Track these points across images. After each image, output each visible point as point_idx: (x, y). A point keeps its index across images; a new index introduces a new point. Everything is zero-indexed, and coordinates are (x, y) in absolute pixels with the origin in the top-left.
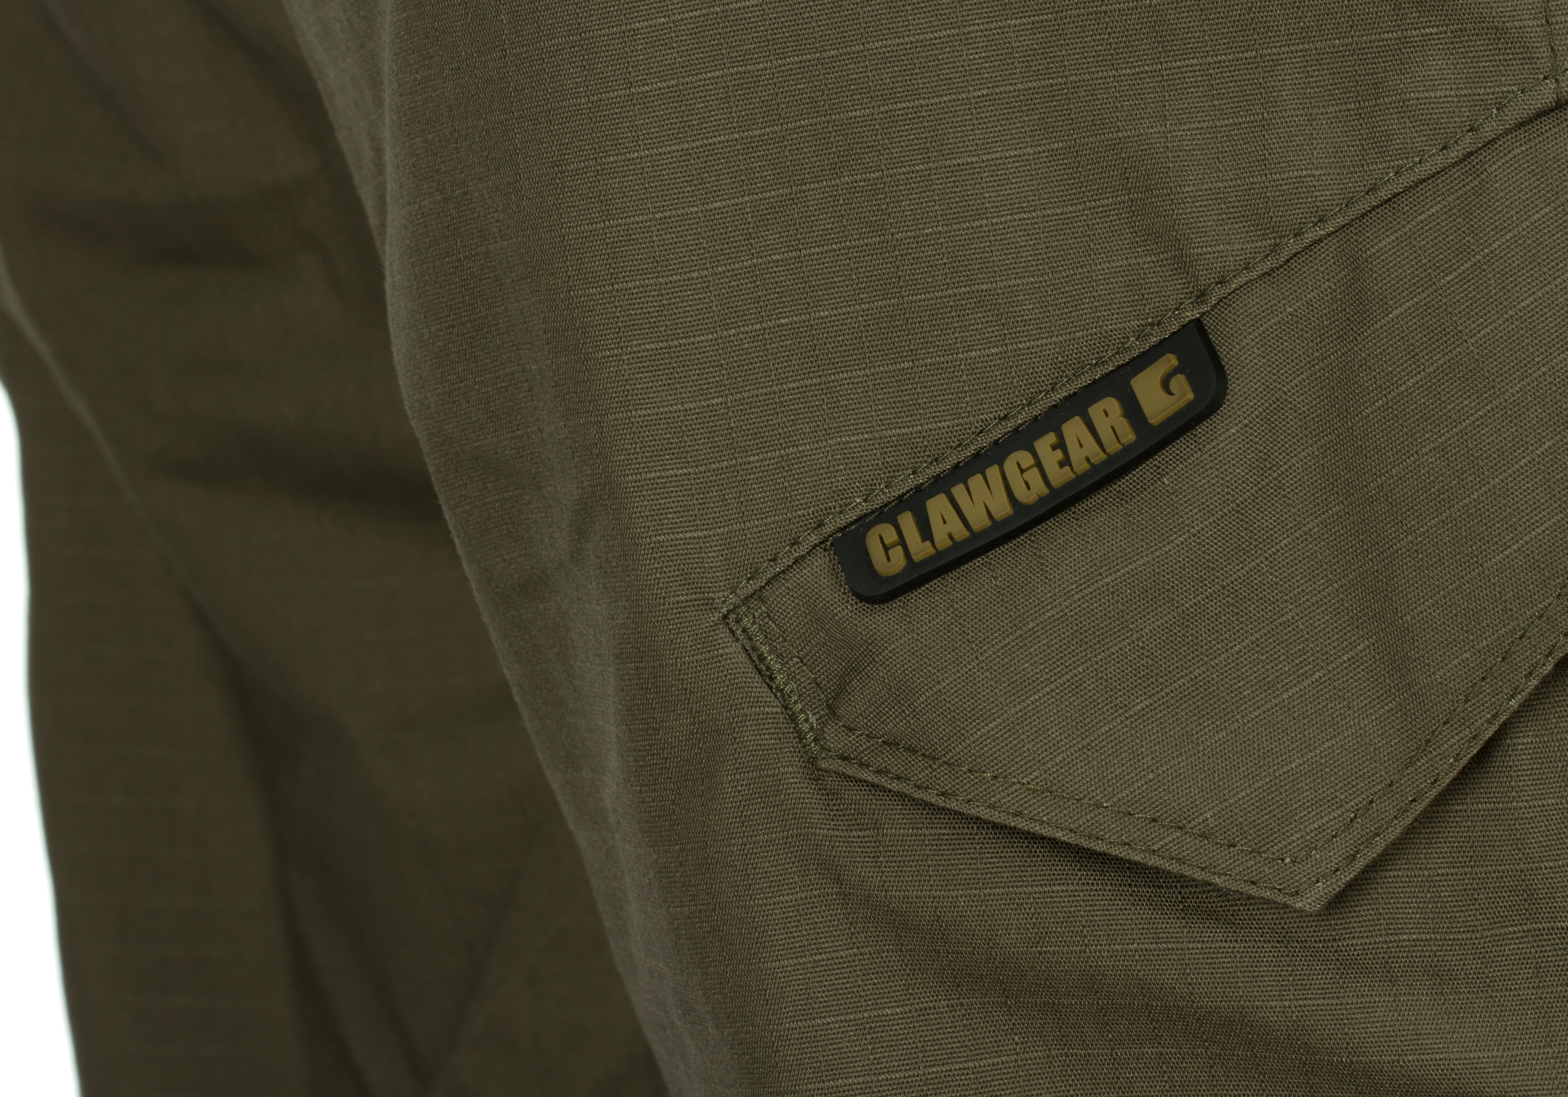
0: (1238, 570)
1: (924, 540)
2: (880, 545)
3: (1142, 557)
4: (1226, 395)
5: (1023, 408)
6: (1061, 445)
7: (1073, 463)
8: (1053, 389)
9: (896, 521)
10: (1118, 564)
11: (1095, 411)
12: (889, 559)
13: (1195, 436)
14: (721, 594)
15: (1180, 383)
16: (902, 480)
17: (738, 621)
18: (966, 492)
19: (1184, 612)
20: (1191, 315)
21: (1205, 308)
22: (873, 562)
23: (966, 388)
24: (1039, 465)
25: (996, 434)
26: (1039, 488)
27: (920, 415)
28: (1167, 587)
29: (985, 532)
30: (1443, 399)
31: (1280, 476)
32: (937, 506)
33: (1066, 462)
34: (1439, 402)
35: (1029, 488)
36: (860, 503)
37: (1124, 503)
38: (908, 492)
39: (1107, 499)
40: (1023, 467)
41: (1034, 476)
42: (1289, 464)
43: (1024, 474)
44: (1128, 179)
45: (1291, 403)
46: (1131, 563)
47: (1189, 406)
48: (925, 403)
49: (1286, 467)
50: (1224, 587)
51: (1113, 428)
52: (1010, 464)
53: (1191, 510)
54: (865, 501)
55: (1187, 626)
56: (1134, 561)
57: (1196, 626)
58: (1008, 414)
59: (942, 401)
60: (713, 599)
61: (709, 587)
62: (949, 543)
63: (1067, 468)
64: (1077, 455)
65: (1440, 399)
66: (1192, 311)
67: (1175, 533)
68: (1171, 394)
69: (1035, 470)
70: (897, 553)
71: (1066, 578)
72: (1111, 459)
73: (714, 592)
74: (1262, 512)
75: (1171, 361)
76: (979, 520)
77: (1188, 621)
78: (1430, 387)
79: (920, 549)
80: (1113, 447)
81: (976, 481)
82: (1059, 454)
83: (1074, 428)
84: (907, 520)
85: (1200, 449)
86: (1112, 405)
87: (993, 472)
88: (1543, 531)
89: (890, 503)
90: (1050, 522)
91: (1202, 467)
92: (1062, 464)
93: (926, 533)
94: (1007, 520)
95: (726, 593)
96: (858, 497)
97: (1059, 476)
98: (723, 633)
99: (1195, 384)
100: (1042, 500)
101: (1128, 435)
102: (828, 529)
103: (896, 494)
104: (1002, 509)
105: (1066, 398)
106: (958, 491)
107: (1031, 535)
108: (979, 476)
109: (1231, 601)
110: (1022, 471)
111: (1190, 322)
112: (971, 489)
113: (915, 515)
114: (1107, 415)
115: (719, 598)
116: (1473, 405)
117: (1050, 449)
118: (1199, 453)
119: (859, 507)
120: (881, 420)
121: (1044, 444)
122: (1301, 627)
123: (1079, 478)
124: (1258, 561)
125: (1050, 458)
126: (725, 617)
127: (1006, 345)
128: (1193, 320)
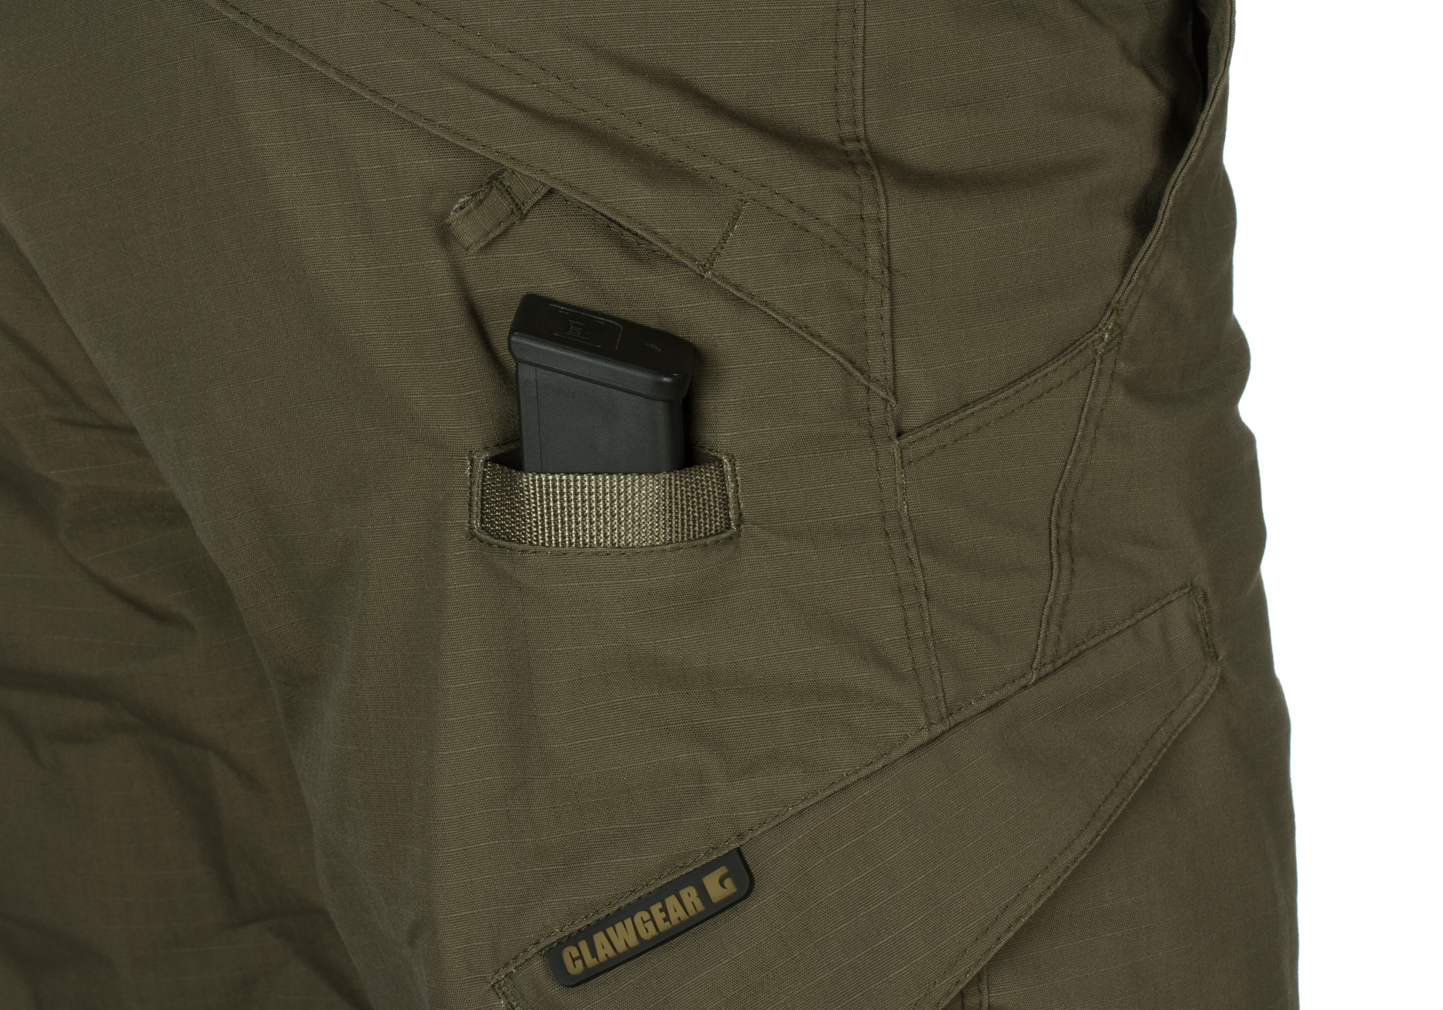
0: (756, 978)
1: (593, 957)
2: (570, 957)
3: (706, 970)
4: (754, 888)
5: (643, 887)
6: (664, 909)
7: (672, 920)
8: (659, 878)
9: (578, 945)
10: (694, 974)
11: (683, 893)
12: (575, 967)
13: (736, 908)
14: (490, 975)
15: (728, 882)
16: (580, 921)
17: (500, 988)
18: (614, 932)
19: (728, 999)
20: (734, 846)
21: (742, 842)
22: (568, 968)
23: (614, 877)
24: (652, 919)
25: (629, 900)
26: (653, 932)
27: (589, 890)
28: (719, 986)
29: (624, 953)
30: (871, 889)
31: (781, 931)
32: (599, 938)
33: (667, 919)
34: (868, 891)
35: (647, 932)
36: (558, 932)
37: (696, 939)
38: (583, 927)
39: (688, 937)
40: (645, 920)
41: (650, 925)
42: (786, 925)
43: (645, 924)
44: (701, 775)
45: (788, 894)
46: (700, 974)
47: (734, 894)
48: (592, 884)
49: (785, 926)
50: (748, 986)
51: (692, 902)
52: (637, 918)
53: (732, 947)
54: (561, 931)
55: (730, 1006)
56: (702, 973)
57: (734, 1006)
58: (636, 889)
59: (601, 883)
60: (486, 977)
61: (484, 971)
62: (606, 959)
63: (668, 923)
64: (673, 917)
65: (869, 889)
66: (736, 843)
67: (723, 958)
68: (725, 888)
69: (651, 922)
70: (579, 963)
71: (668, 981)
72: (692, 919)
73: (486, 973)
74: (770, 949)
75: (722, 870)
76: (621, 947)
77: (730, 1003)
78: (864, 883)
79: (591, 962)
80: (692, 912)
81: (619, 926)
82: (663, 915)
83: (671, 901)
84: (583, 945)
85: (738, 915)
86: (692, 890)
87: (628, 922)
88: (920, 960)
89: (573, 933)
90: (660, 948)
91: (739, 924)
92: (665, 920)
93: (594, 954)
94: (636, 948)
95: (492, 974)
96: (557, 929)
97: (663, 926)
98: (492, 994)
99: (737, 883)
100: (654, 938)
101: (700, 907)
102: (542, 945)
103: (577, 928)
104: (633, 942)
105: (667, 883)
106: (610, 931)
107: (649, 954)
108: (621, 924)
109: (752, 993)
110: (644, 922)
111: (734, 849)
112: (617, 930)
113: (587, 941)
114: (690, 896)
115: (489, 976)
116: (886, 893)
117: (658, 911)
118: (738, 917)
119: (558, 935)
120: (569, 892)
121: (656, 908)
122: (789, 1006)
123: (674, 928)
124: (767, 973)
125: (659, 917)
126: (493, 986)
127: (636, 857)
128: (735, 848)
